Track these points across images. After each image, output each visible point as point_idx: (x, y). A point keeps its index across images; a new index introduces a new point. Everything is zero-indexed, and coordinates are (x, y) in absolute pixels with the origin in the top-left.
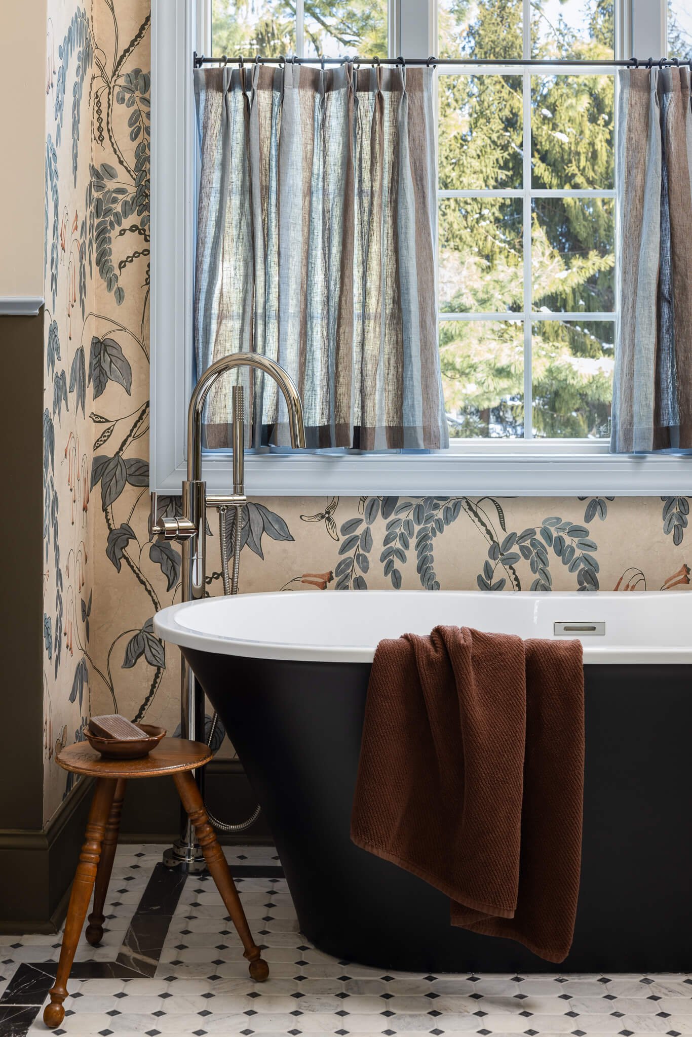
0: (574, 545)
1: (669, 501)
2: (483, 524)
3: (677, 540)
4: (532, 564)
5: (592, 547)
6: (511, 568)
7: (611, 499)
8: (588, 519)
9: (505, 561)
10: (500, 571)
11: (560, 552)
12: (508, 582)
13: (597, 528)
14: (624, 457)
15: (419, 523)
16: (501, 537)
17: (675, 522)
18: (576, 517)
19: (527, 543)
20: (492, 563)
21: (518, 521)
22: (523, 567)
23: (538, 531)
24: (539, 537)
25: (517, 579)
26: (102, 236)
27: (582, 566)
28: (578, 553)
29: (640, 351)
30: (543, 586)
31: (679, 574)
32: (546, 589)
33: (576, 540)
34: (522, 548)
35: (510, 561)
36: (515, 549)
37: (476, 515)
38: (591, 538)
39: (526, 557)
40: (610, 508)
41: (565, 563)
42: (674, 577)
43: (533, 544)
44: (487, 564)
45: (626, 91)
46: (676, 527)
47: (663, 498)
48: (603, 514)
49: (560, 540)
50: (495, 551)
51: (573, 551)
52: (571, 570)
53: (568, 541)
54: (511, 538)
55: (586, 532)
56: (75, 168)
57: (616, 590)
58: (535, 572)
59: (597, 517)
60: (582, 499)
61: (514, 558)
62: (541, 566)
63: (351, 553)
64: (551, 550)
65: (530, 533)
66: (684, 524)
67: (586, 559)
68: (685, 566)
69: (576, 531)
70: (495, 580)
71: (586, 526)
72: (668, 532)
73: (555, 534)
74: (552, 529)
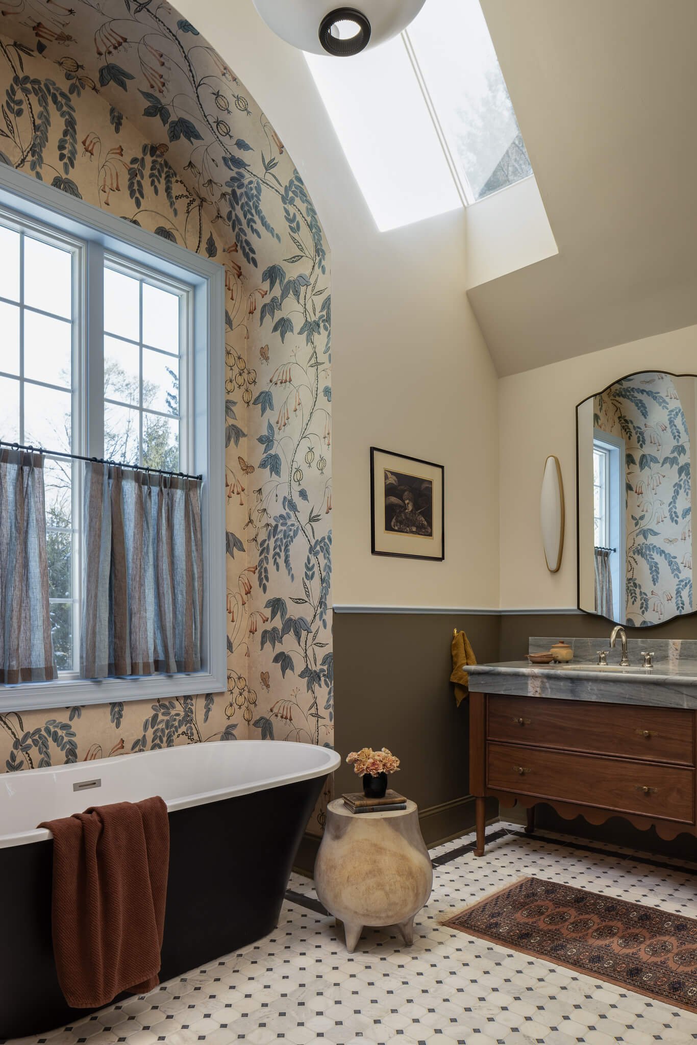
0: (63, 735)
1: (114, 705)
2: (10, 729)
3: (118, 726)
4: (39, 749)
5: (73, 735)
6: (27, 753)
7: (83, 706)
8: (71, 719)
9: (23, 750)
10: (20, 756)
11: (55, 740)
12: (25, 762)
13: (77, 725)
14: (88, 682)
16: (20, 735)
17: (117, 716)
18: (63, 718)
19: (37, 737)
20: (15, 752)
21: (31, 724)
22: (34, 752)
23: (43, 729)
24: (43, 733)
25: (30, 759)
27: (68, 746)
28: (66, 739)
29: (100, 621)
30: (46, 763)
31: (119, 744)
32: (48, 764)
33: (65, 732)
34: (33, 741)
35: (26, 749)
36: (29, 741)
37: (5, 723)
38: (73, 730)
39: (36, 746)
40: (84, 712)
41: (58, 746)
42: (116, 746)
43: (39, 738)
44: (12, 753)
46: (117, 719)
47: (110, 704)
48: (79, 716)
49: (56, 733)
50: (17, 744)
51: (63, 738)
52: (62, 750)
53: (60, 733)
54: (27, 736)
55: (70, 727)
57: (86, 760)
58: (41, 754)
59: (76, 717)
60: (67, 708)
61: (29, 747)
62: (45, 750)
64: (50, 740)
65: (38, 731)
66: (121, 716)
67: (70, 742)
68: (121, 740)
69: (65, 727)
70: (17, 762)
71: (70, 723)
72: (113, 722)
73: (52, 730)
74: (51, 727)
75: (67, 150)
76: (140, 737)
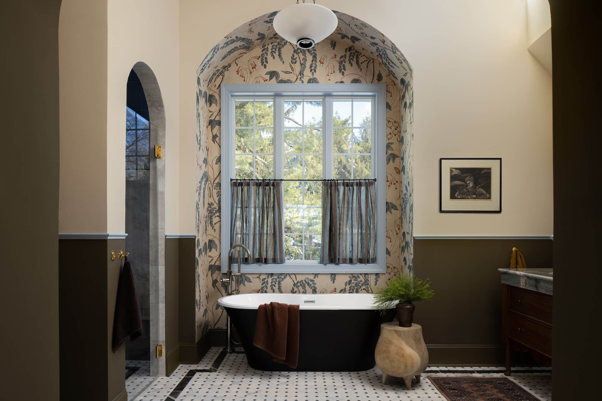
1: (332, 274)
2: (292, 279)
3: (333, 282)
4: (302, 287)
5: (315, 284)
6: (298, 288)
7: (319, 274)
8: (314, 278)
9: (296, 287)
10: (296, 289)
11: (308, 285)
12: (297, 292)
13: (316, 280)
14: (322, 265)
15: (278, 279)
16: (296, 282)
17: (333, 279)
18: (311, 277)
19: (301, 283)
20: (294, 287)
21: (300, 278)
22: (300, 288)
23: (304, 281)
24: (304, 282)
25: (299, 291)
26: (211, 218)
27: (313, 288)
28: (312, 285)
29: (325, 242)
30: (305, 292)
32: (305, 293)
34: (300, 284)
35: (298, 287)
36: (299, 284)
37: (290, 277)
38: (315, 282)
39: (301, 286)
40: (319, 276)
41: (309, 287)
42: (333, 290)
43: (302, 283)
44: (293, 287)
45: (323, 186)
46: (333, 280)
47: (330, 274)
48: (317, 277)
49: (308, 282)
50: (294, 285)
51: (311, 285)
52: (311, 289)
53: (310, 283)
54: (298, 282)
55: (314, 281)
56: (204, 205)
57: (320, 293)
58: (303, 289)
59: (316, 277)
60: (313, 274)
61: (299, 286)
62: (304, 288)
63: (264, 285)
64: (306, 285)
65: (302, 281)
66: (335, 279)
67: (314, 286)
68: (335, 288)
69: (312, 281)
70: (294, 291)
72: (331, 281)
73: (307, 281)
74: (307, 280)
75: (313, 67)
76: (343, 288)
